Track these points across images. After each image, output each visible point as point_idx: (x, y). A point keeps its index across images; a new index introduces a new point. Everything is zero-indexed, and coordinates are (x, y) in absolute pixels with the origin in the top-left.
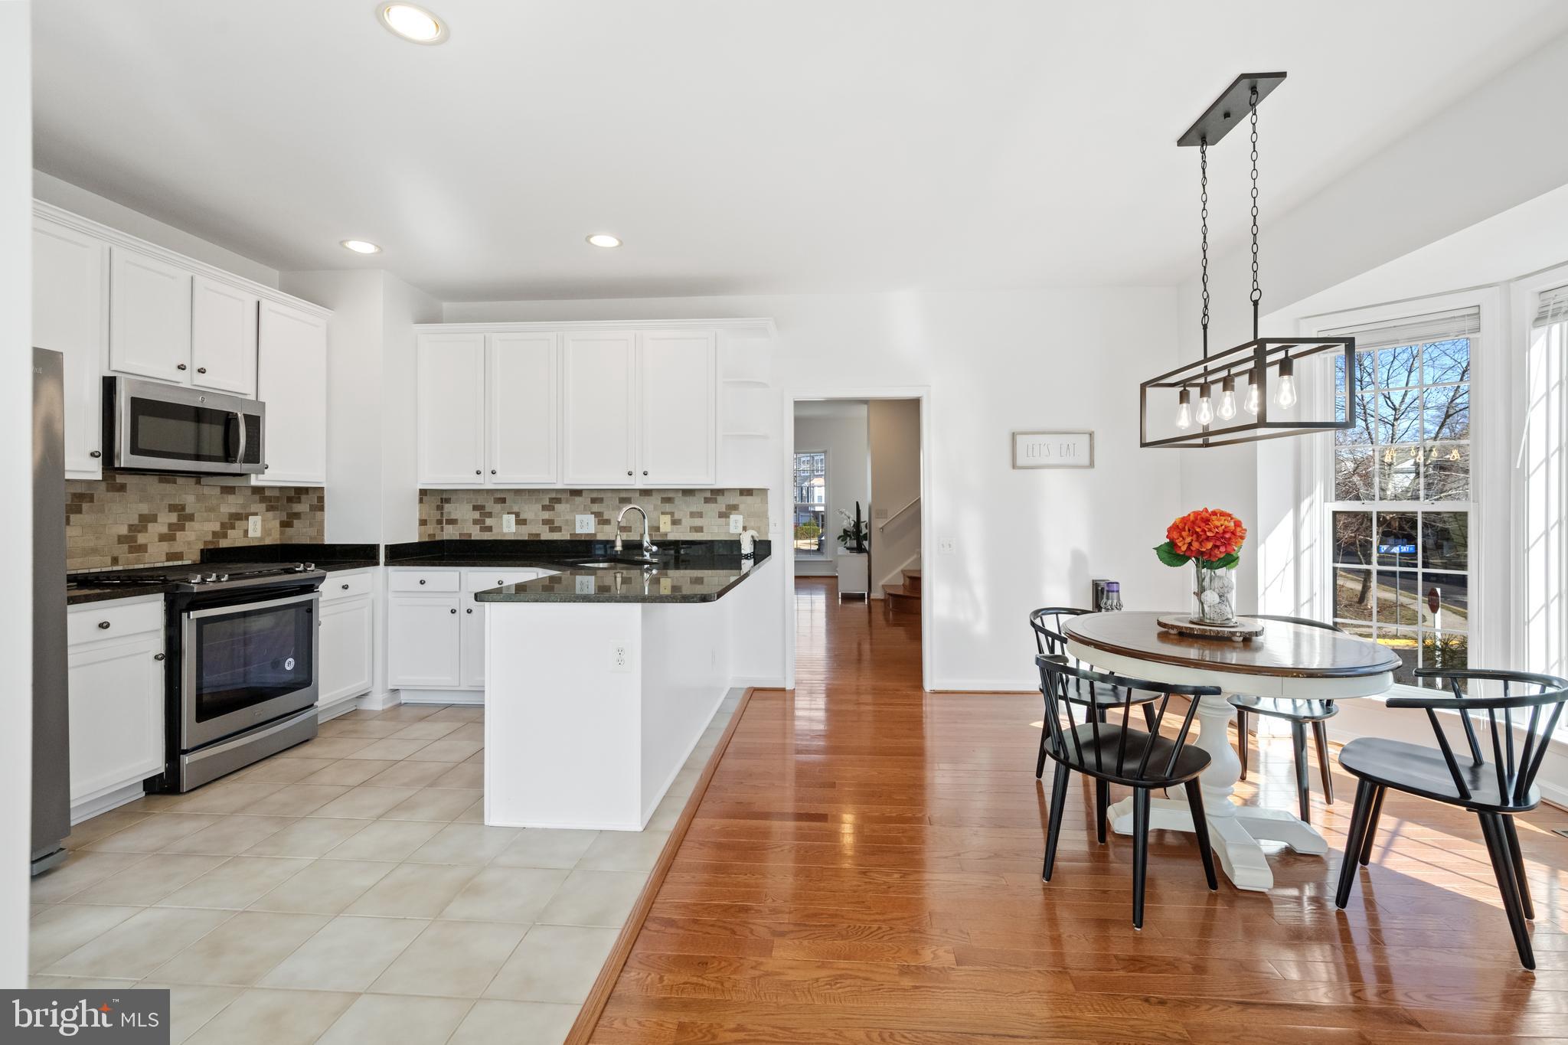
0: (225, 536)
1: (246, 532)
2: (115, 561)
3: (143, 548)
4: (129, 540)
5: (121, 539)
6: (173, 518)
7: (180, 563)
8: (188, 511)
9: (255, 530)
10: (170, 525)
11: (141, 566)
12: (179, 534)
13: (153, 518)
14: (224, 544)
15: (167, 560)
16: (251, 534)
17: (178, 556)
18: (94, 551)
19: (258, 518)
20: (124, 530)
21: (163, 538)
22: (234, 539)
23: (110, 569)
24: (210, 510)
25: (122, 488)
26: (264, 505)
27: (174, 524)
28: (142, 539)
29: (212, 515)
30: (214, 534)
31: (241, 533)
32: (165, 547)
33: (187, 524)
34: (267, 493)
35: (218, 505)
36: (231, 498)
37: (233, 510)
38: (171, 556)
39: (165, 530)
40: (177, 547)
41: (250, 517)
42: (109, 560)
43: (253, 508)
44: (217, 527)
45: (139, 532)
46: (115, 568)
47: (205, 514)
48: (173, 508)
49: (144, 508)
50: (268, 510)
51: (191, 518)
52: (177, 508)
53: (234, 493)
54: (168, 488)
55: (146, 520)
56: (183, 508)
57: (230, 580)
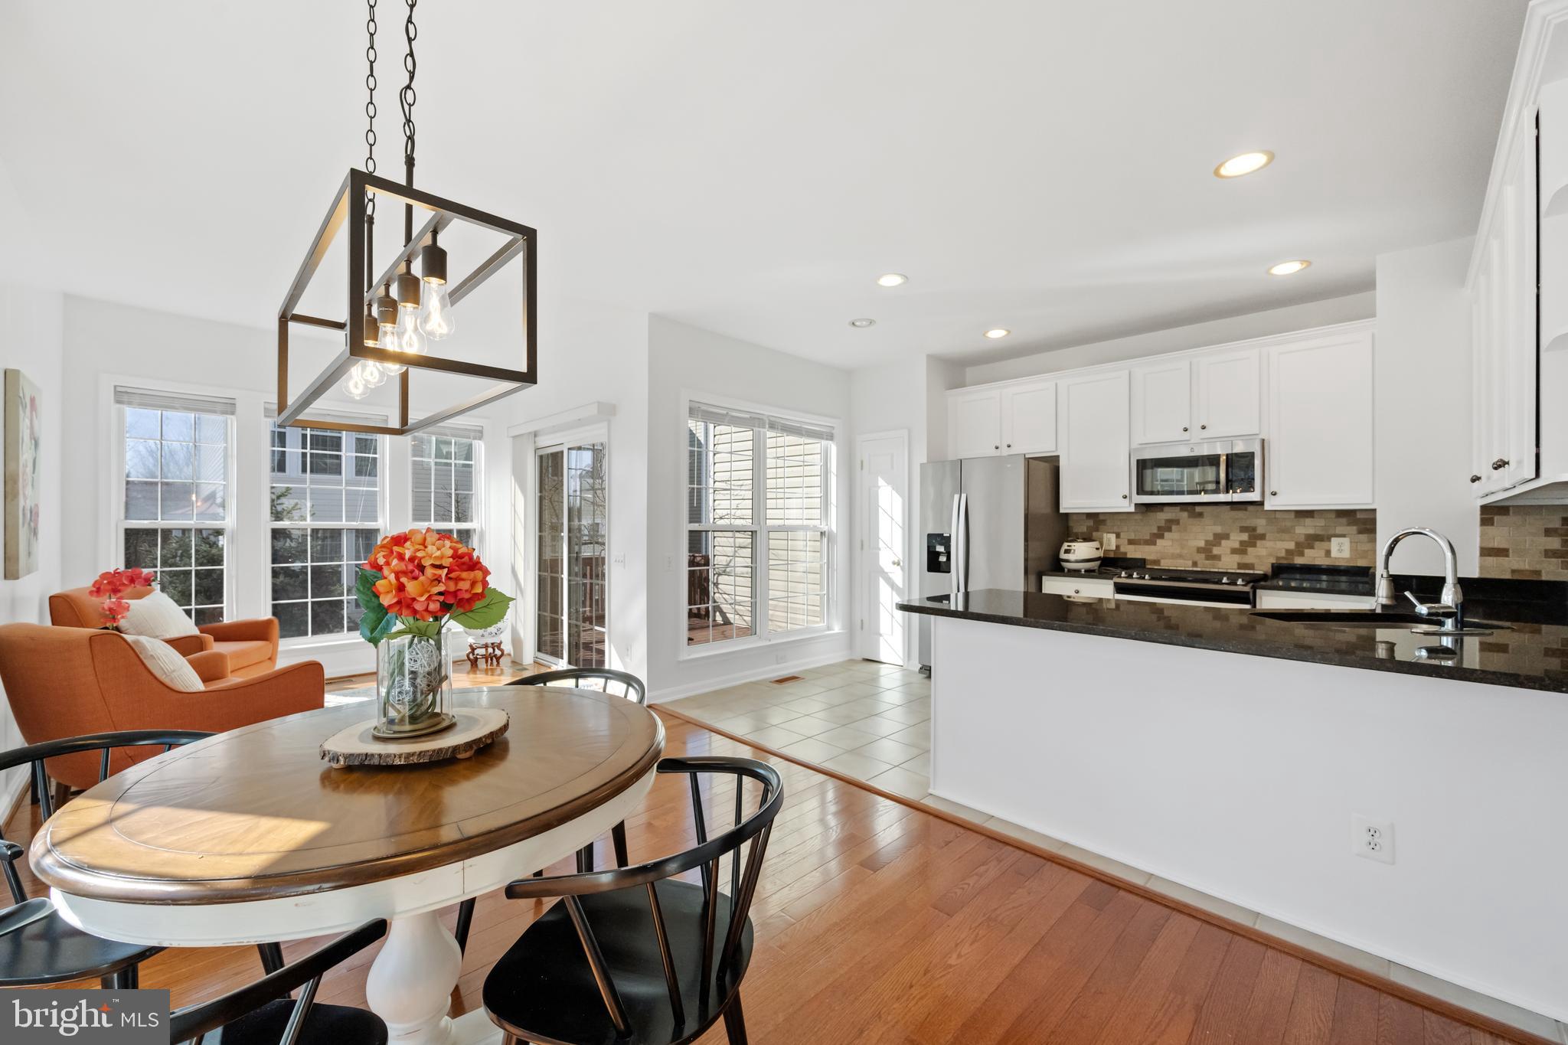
0: (1302, 554)
1: (1328, 553)
2: (1195, 564)
3: (1217, 558)
4: (1207, 551)
5: (1199, 550)
6: (1245, 537)
7: (1251, 572)
8: (1260, 531)
9: (1340, 551)
10: (1242, 543)
11: (1216, 570)
12: (1250, 550)
13: (1227, 537)
14: (1299, 561)
15: (1239, 569)
16: (1334, 554)
17: (1251, 566)
18: (1180, 556)
19: (1346, 541)
20: (1202, 544)
21: (1234, 551)
22: (1313, 557)
23: (1191, 569)
24: (1284, 531)
25: (1201, 515)
26: (1355, 528)
27: (1245, 541)
28: (1216, 551)
29: (1286, 536)
30: (1288, 551)
31: (1322, 553)
32: (1237, 558)
33: (1259, 543)
34: (1359, 516)
35: (1293, 527)
36: (1308, 521)
37: (1311, 531)
38: (1240, 566)
39: (1237, 545)
40: (1248, 559)
41: (1333, 539)
42: (1190, 563)
43: (1339, 530)
44: (1291, 546)
45: (1215, 546)
46: (1195, 569)
47: (1278, 535)
48: (1243, 529)
49: (1218, 529)
50: (1360, 532)
51: (1262, 537)
52: (1251, 530)
53: (1313, 517)
54: (1240, 514)
55: (1219, 538)
56: (1254, 529)
57: (1152, 579)
